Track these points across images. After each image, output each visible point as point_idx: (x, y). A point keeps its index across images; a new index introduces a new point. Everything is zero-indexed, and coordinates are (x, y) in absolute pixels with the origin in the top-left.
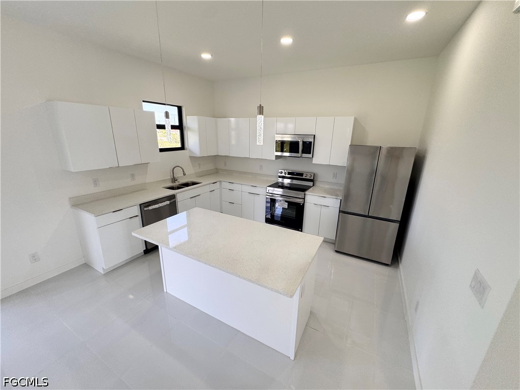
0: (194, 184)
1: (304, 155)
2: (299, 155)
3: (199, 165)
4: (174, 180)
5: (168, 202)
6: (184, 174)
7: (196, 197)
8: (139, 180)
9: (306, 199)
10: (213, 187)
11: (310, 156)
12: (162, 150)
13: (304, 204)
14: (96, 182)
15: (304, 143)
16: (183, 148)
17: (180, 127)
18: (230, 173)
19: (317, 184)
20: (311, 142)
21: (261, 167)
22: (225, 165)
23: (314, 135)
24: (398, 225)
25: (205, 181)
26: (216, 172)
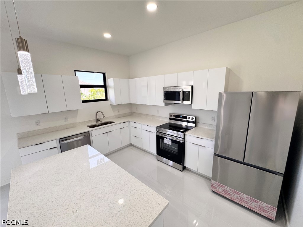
0: (111, 123)
1: (185, 102)
2: (180, 102)
3: (118, 110)
4: (97, 120)
5: (82, 137)
6: (104, 117)
7: (108, 133)
8: (70, 121)
9: (186, 138)
10: (122, 125)
11: (189, 103)
12: (83, 102)
13: (184, 143)
14: (37, 123)
15: (184, 92)
16: (106, 99)
17: (105, 86)
18: (139, 115)
19: (199, 125)
20: (189, 92)
21: (158, 111)
22: (137, 110)
23: (192, 87)
24: (282, 178)
25: (117, 121)
26: (131, 114)
